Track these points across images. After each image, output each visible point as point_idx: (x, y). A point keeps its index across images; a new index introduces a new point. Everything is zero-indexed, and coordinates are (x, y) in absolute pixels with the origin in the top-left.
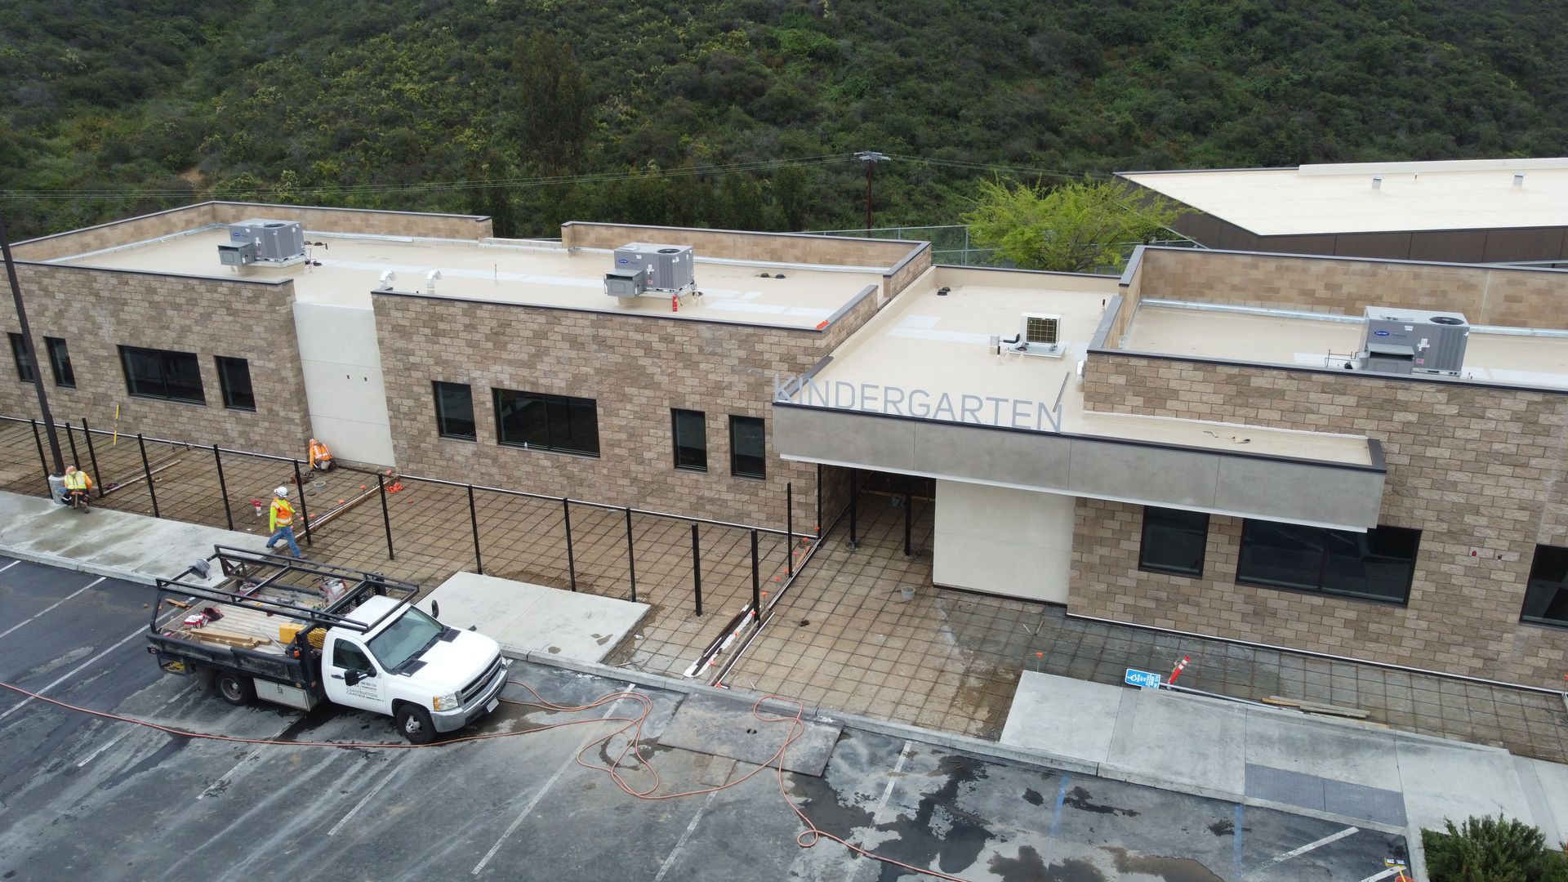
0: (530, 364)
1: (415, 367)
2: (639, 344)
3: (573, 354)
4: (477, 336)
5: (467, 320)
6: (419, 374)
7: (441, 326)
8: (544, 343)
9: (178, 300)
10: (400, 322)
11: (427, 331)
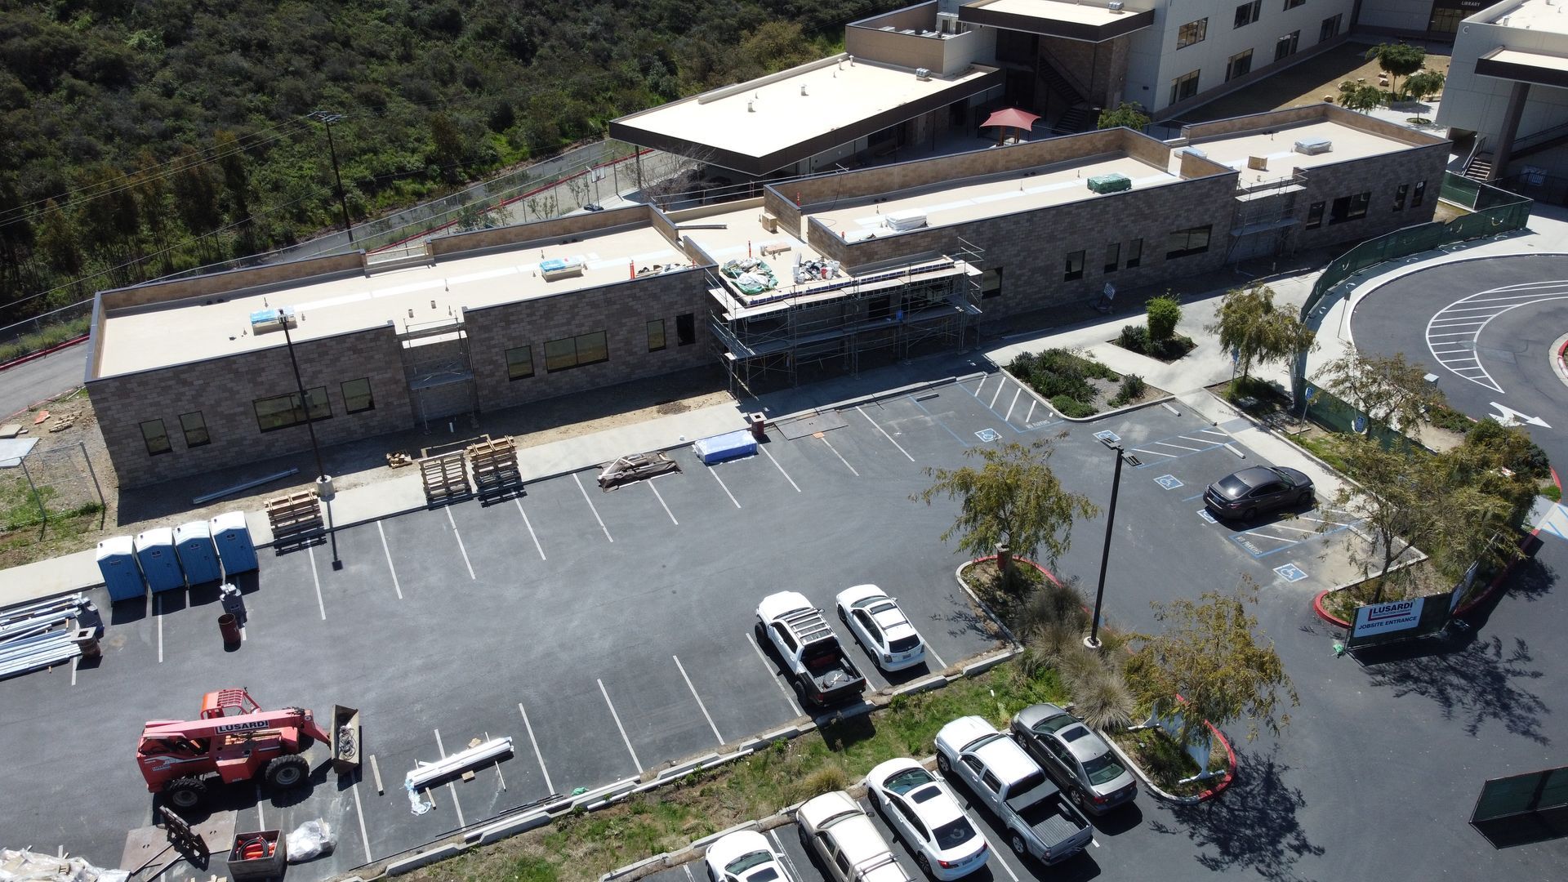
0: (568, 323)
1: (494, 346)
2: (629, 296)
3: (593, 311)
4: (534, 318)
5: (529, 311)
6: (497, 350)
7: (512, 318)
8: (576, 310)
9: (311, 356)
10: (485, 323)
11: (503, 324)
